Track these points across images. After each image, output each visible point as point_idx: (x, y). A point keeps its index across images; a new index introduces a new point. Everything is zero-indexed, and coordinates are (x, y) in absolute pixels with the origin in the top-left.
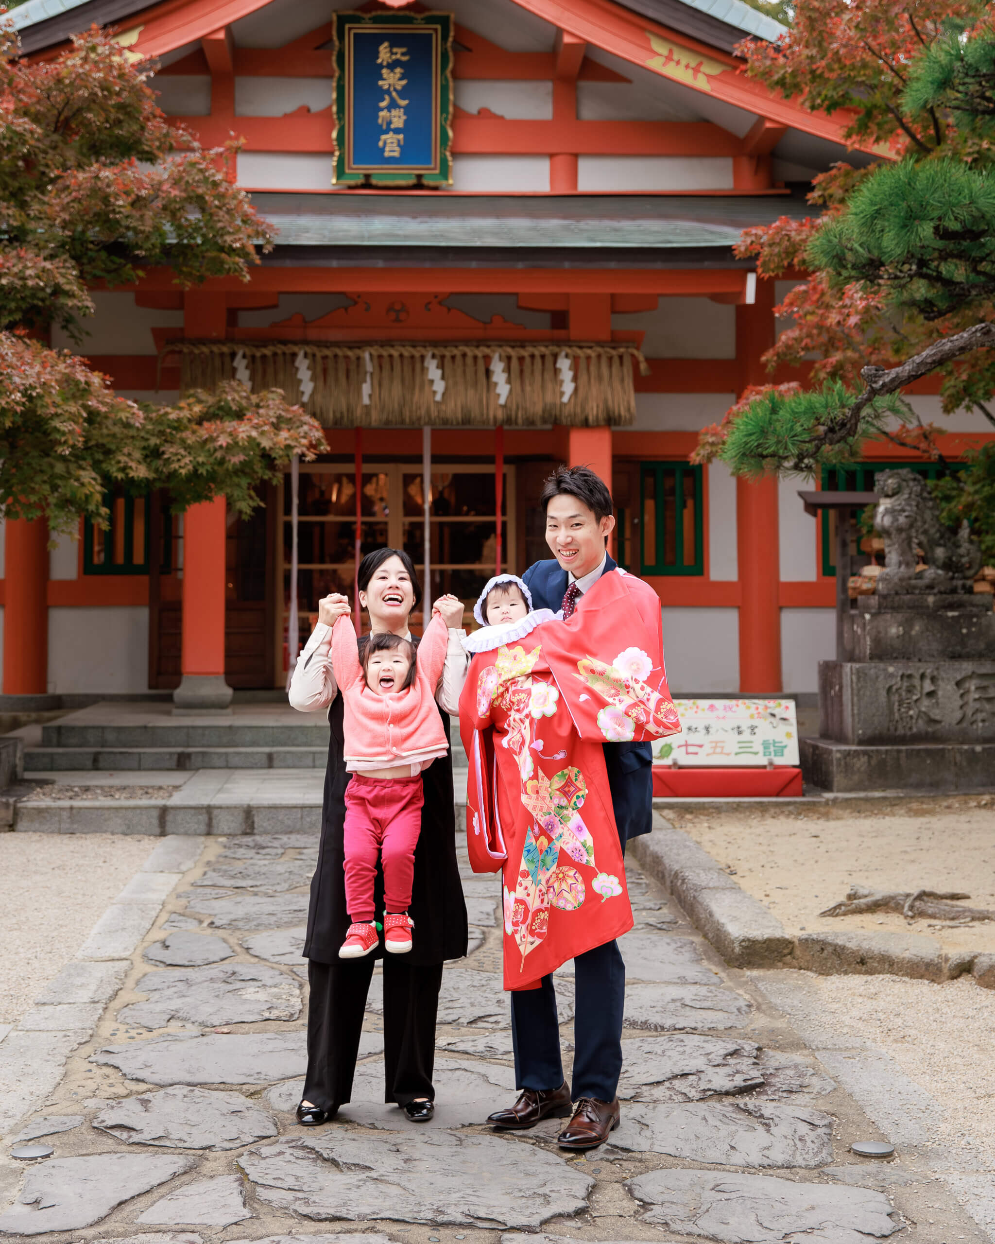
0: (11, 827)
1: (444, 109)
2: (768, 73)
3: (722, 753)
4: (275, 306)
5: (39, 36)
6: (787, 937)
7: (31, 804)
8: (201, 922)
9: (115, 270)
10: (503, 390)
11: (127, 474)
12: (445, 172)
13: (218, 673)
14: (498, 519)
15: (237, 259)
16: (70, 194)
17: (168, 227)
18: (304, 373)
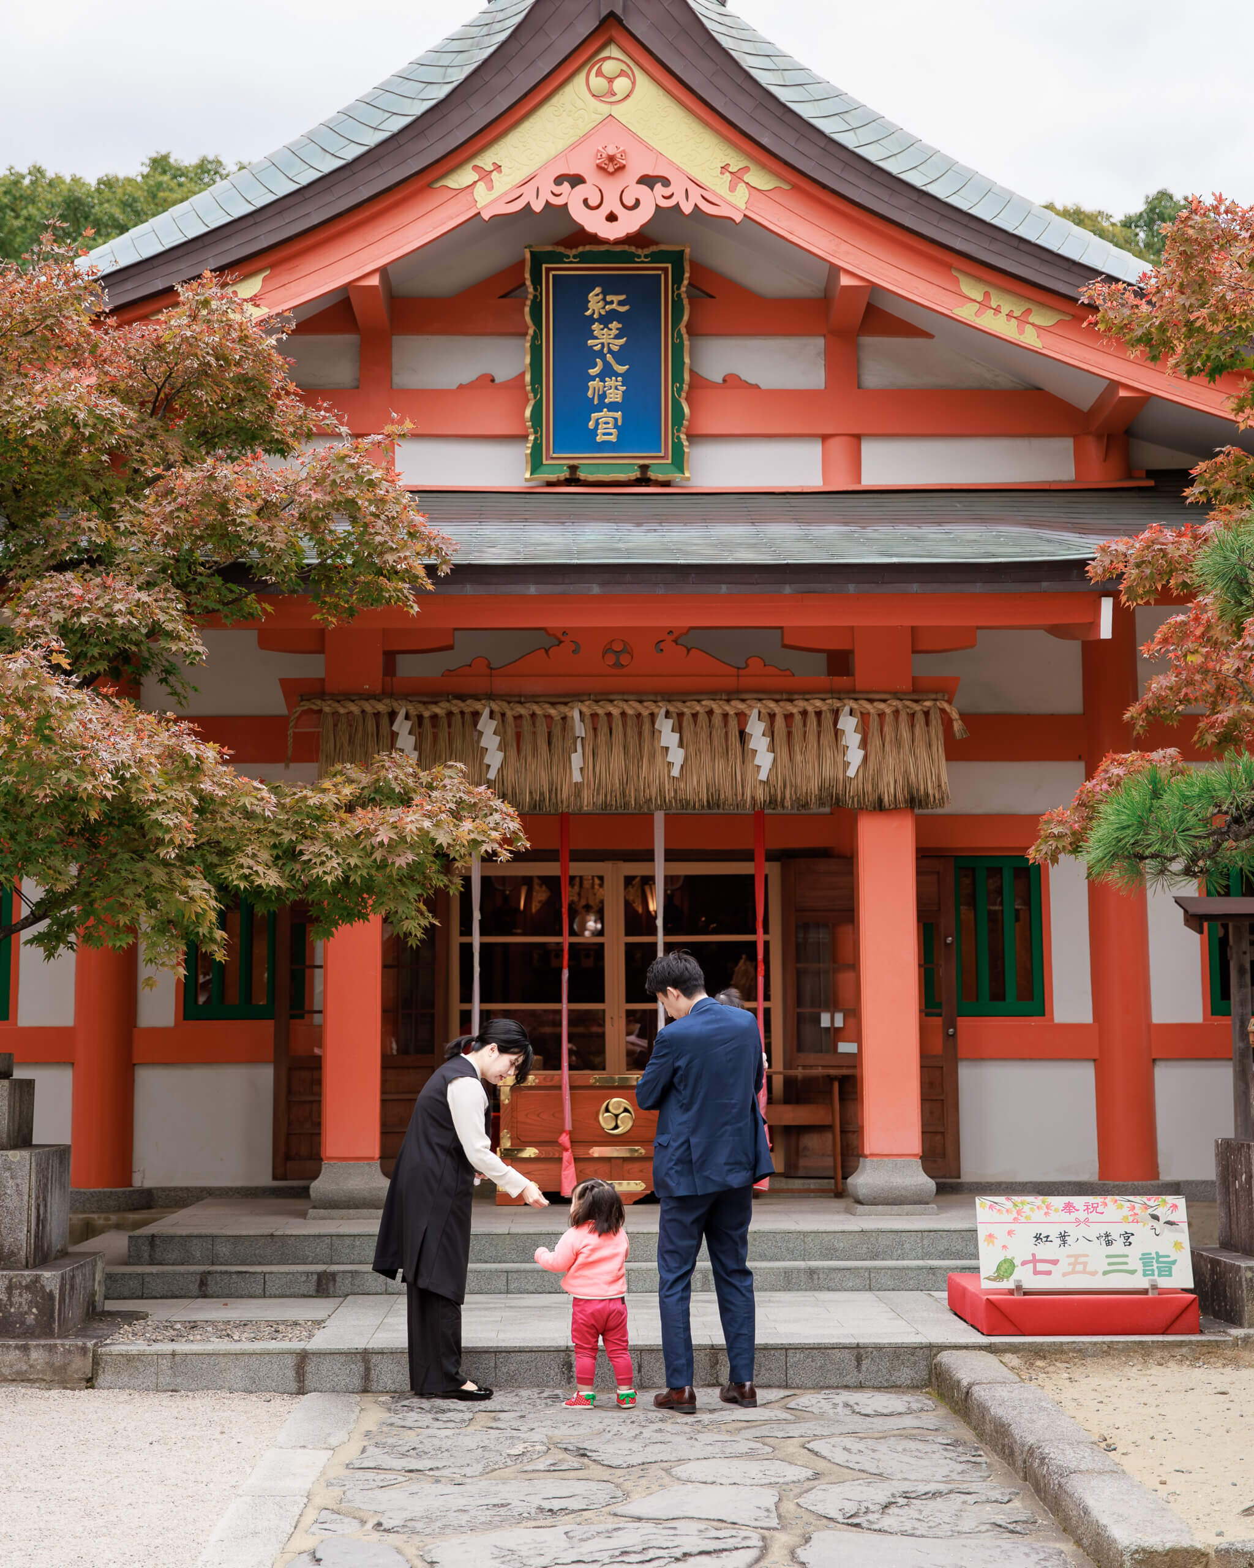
0: (90, 1382)
1: (678, 377)
2: (1126, 327)
3: (1084, 1272)
4: (451, 647)
5: (129, 285)
6: (1199, 1546)
7: (116, 1349)
8: (363, 1522)
9: (234, 601)
10: (764, 760)
11: (252, 882)
12: (679, 461)
13: (372, 1159)
14: (760, 938)
15: (400, 585)
16: (175, 499)
17: (305, 544)
18: (490, 740)
